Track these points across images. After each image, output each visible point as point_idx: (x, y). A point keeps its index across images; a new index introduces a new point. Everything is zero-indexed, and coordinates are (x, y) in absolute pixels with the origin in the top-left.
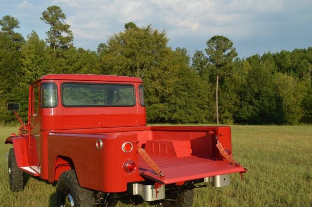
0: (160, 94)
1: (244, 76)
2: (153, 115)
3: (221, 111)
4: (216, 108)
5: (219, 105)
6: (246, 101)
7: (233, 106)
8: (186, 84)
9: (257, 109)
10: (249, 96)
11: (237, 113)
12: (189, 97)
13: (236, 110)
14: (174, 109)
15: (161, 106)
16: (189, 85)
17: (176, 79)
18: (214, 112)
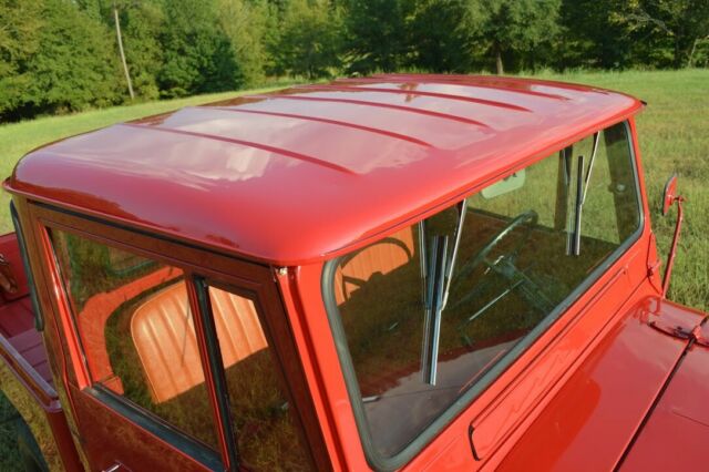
0: (13, 57)
1: (160, 5)
2: (10, 100)
3: (134, 73)
4: (123, 69)
5: (128, 62)
6: (173, 50)
7: (152, 62)
8: (62, 31)
9: (195, 62)
10: (176, 41)
11: (162, 72)
12: (73, 55)
13: (160, 69)
14: (48, 82)
15: (23, 79)
16: (68, 33)
17: (40, 24)
18: (122, 76)
